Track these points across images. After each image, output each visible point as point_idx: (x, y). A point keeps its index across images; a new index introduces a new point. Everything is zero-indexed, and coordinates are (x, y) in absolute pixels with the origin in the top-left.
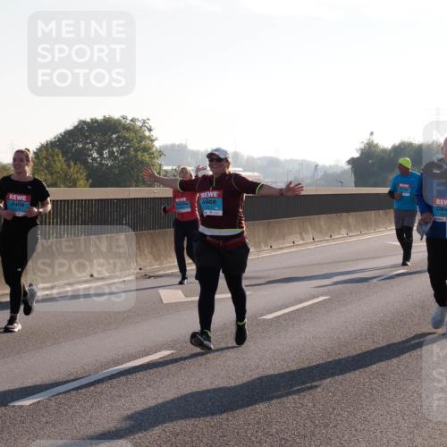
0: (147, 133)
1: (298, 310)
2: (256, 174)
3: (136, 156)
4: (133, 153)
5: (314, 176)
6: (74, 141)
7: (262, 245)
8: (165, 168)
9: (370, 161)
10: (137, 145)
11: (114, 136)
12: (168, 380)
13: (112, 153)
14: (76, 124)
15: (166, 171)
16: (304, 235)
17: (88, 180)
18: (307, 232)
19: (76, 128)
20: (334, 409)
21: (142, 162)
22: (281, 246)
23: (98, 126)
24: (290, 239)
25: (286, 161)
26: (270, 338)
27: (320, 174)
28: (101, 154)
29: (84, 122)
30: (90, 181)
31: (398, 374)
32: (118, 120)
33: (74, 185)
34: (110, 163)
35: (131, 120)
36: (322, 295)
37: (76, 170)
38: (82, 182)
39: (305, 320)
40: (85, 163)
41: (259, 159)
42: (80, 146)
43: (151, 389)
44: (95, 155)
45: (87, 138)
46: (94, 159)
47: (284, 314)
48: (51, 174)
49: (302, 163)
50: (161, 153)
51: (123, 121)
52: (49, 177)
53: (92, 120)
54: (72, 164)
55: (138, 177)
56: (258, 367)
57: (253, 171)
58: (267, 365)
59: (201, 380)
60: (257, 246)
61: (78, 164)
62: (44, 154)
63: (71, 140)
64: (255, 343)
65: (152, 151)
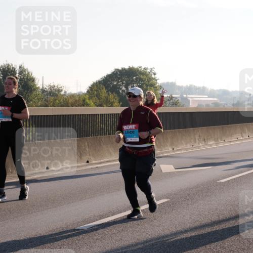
0: (153, 76)
1: (240, 177)
2: (215, 99)
3: (147, 89)
4: (145, 87)
6: (112, 81)
7: (219, 140)
10: (147, 83)
11: (135, 78)
12: (166, 216)
14: (113, 71)
17: (119, 102)
18: (245, 133)
19: (113, 73)
22: (230, 140)
23: (126, 72)
24: (236, 136)
25: (232, 91)
26: (224, 192)
28: (127, 88)
29: (118, 70)
30: (121, 103)
32: (137, 69)
33: (112, 106)
35: (144, 69)
37: (111, 96)
38: (116, 104)
39: (244, 183)
40: (118, 93)
41: (217, 90)
42: (115, 83)
43: (156, 221)
44: (124, 89)
45: (119, 79)
46: (123, 91)
47: (232, 179)
48: (99, 99)
50: (161, 87)
51: (140, 69)
52: (98, 101)
53: (122, 68)
54: (110, 93)
56: (217, 209)
57: (214, 97)
58: (222, 208)
59: (184, 216)
60: (216, 140)
61: (114, 93)
62: (95, 88)
63: (110, 80)
64: (215, 196)
65: (156, 86)
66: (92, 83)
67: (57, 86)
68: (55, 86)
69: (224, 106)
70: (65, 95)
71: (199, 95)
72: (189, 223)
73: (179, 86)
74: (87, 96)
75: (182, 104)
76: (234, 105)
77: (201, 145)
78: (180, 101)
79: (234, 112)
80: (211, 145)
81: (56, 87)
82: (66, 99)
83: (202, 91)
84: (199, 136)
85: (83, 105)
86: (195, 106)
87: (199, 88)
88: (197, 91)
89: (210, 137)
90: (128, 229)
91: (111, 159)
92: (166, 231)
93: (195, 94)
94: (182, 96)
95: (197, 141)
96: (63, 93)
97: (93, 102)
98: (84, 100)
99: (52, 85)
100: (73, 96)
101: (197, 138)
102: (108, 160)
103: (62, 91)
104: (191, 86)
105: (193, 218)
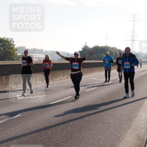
0: (12, 43)
1: (62, 101)
3: (8, 51)
4: (7, 49)
7: (50, 80)
8: (18, 54)
9: (86, 52)
10: (8, 47)
11: (1, 44)
12: (19, 125)
15: (19, 56)
16: (64, 77)
18: (65, 75)
20: (74, 133)
21: (10, 52)
22: (56, 80)
24: (60, 77)
26: (53, 110)
27: (69, 56)
31: (94, 121)
35: (7, 39)
36: (70, 96)
41: (49, 51)
43: (13, 128)
49: (63, 53)
50: (17, 49)
51: (4, 39)
55: (9, 58)
56: (48, 120)
59: (30, 124)
64: (48, 112)
65: (14, 49)
69: (53, 60)
71: (39, 54)
72: (32, 128)
79: (58, 63)
83: (41, 51)
86: (37, 60)
87: (39, 50)
88: (38, 51)
92: (19, 134)
93: (37, 53)
104: (34, 49)
105: (35, 125)
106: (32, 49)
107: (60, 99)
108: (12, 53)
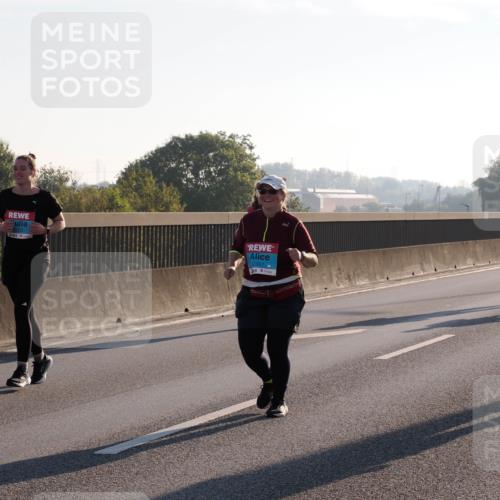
0: (248, 151)
1: (419, 349)
2: (370, 197)
3: (236, 177)
4: (232, 173)
5: (435, 199)
6: (167, 160)
7: (378, 277)
10: (236, 164)
11: (211, 154)
13: (209, 174)
14: (169, 141)
16: (426, 267)
17: (182, 203)
18: (429, 262)
19: (169, 145)
20: (460, 461)
21: (242, 183)
22: (399, 278)
23: (193, 143)
24: (409, 270)
25: (404, 181)
26: (387, 380)
27: (443, 197)
28: (196, 175)
29: (178, 138)
30: (185, 205)
32: (216, 136)
33: (167, 209)
34: (206, 185)
35: (230, 137)
36: (445, 333)
37: (168, 193)
38: (175, 206)
39: (426, 361)
40: (178, 184)
41: (374, 179)
42: (173, 165)
43: (251, 437)
44: (190, 176)
45: (181, 156)
46: (189, 180)
47: (403, 354)
48: (141, 196)
49: (422, 185)
50: (263, 173)
51: (221, 137)
52: (139, 201)
53: (187, 136)
54: (164, 185)
55: (238, 201)
56: (373, 413)
57: (367, 193)
58: (384, 411)
59: (309, 427)
60: (372, 277)
61: (171, 185)
62: (134, 174)
63: (164, 159)
64: (370, 387)
65: (253, 171)
66: (127, 165)
67: (59, 171)
68: (53, 171)
69: (387, 210)
70: (74, 189)
71: (337, 188)
72: (318, 440)
73: (298, 171)
74: (118, 191)
75: (304, 207)
76: (406, 208)
77: (342, 286)
78: (301, 200)
79: (406, 221)
80: (361, 287)
81: (55, 174)
82: (76, 196)
83: (344, 180)
84: (339, 269)
85: (111, 210)
86: (331, 209)
87: (339, 175)
88: (335, 180)
89: (359, 271)
90: (198, 454)
91: (164, 315)
92: (273, 458)
93: (331, 187)
94: (304, 190)
95: (335, 279)
96: (69, 184)
97: (129, 202)
98: (112, 199)
99: (48, 168)
100: (89, 190)
101: (334, 273)
102: (159, 317)
103: (67, 180)
104: (322, 170)
105: (326, 431)
106: (315, 171)
107: (412, 344)
108: (248, 185)
